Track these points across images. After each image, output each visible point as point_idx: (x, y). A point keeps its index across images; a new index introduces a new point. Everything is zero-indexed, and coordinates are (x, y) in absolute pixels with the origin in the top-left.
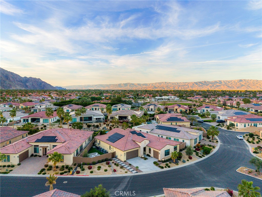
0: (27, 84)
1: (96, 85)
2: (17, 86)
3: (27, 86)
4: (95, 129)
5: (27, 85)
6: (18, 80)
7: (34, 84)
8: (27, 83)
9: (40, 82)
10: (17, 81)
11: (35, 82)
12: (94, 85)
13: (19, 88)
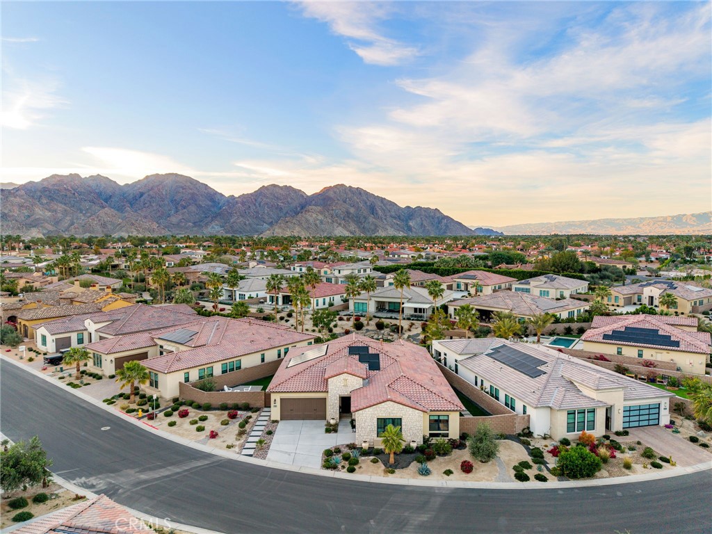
0: (411, 223)
1: (593, 221)
2: (389, 228)
3: (410, 229)
4: (391, 335)
5: (410, 226)
6: (393, 214)
7: (425, 223)
8: (411, 219)
9: (438, 218)
10: (391, 216)
11: (426, 217)
12: (586, 222)
13: (392, 232)
